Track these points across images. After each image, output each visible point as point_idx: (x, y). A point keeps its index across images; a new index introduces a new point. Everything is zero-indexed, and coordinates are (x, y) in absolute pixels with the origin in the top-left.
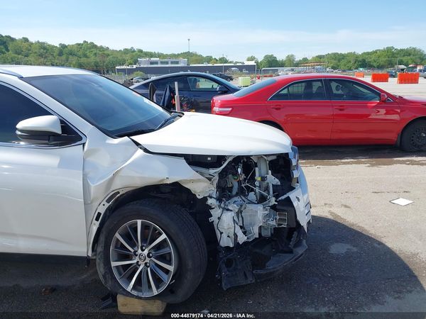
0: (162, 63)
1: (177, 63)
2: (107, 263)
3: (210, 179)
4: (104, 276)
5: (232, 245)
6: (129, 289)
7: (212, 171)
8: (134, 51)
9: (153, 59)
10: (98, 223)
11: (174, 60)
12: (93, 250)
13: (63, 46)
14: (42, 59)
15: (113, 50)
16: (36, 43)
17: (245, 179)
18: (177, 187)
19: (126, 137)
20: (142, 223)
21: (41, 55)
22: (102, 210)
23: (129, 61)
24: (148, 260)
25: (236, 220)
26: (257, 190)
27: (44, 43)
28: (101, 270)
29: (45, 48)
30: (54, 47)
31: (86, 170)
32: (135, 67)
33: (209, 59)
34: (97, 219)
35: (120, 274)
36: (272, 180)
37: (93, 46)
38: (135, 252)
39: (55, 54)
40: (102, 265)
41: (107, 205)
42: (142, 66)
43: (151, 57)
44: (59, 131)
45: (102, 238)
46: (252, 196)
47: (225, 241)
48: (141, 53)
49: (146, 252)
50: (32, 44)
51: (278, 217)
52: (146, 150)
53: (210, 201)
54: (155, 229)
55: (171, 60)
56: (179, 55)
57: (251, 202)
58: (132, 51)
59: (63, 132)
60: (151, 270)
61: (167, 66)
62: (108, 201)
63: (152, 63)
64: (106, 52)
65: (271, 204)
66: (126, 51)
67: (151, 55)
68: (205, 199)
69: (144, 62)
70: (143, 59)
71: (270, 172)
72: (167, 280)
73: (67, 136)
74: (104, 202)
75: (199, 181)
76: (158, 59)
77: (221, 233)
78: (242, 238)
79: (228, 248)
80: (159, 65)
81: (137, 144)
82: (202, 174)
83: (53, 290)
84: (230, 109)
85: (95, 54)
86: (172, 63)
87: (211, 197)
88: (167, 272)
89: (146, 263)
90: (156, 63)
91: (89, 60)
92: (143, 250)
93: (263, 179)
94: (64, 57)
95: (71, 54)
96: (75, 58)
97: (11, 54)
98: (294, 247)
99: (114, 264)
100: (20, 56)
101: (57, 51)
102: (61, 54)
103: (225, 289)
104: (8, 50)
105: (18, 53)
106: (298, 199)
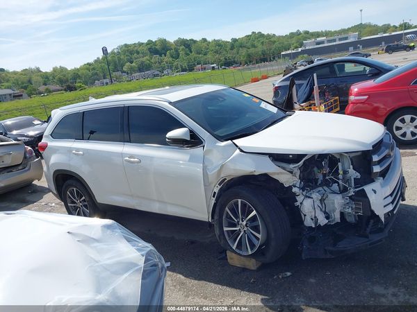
0: (329, 41)
1: (346, 38)
2: (221, 228)
3: (291, 172)
4: (219, 236)
5: (314, 226)
6: (234, 248)
7: (292, 166)
8: (300, 34)
9: (319, 39)
10: (214, 199)
11: (344, 36)
12: (212, 218)
13: (235, 40)
14: (217, 56)
15: (280, 36)
16: (212, 42)
17: (330, 172)
18: (266, 177)
19: (230, 141)
20: (241, 202)
21: (216, 52)
22: (216, 190)
23: (295, 45)
24: (246, 229)
25: (320, 205)
26: (340, 182)
27: (219, 41)
28: (217, 232)
29: (219, 45)
30: (227, 42)
31: (206, 163)
32: (300, 50)
33: (386, 28)
34: (214, 197)
35: (229, 236)
36: (353, 174)
37: (260, 35)
38: (238, 222)
39: (227, 49)
40: (218, 229)
41: (219, 187)
42: (307, 48)
43: (318, 37)
44: (188, 138)
45: (217, 210)
46: (335, 187)
47: (308, 222)
48: (308, 35)
49: (244, 223)
50: (209, 43)
51: (354, 206)
52: (242, 151)
53: (295, 190)
54: (250, 207)
55: (340, 37)
56: (349, 29)
57: (334, 192)
58: (298, 33)
59: (191, 138)
60: (248, 236)
61: (334, 43)
62: (220, 184)
63: (318, 43)
64: (272, 39)
65: (350, 195)
66: (292, 35)
67: (318, 35)
68: (290, 188)
69: (310, 44)
70: (309, 41)
71: (351, 167)
72: (258, 244)
73: (194, 141)
74: (217, 185)
75: (281, 173)
76: (324, 38)
77: (305, 215)
78: (323, 221)
79: (311, 228)
80: (326, 45)
81: (237, 146)
82: (284, 168)
83: (192, 243)
84: (366, 97)
85: (262, 43)
86: (340, 39)
87: (295, 186)
88: (258, 239)
89: (245, 231)
90: (322, 42)
91: (256, 50)
92: (243, 221)
93: (345, 172)
94: (235, 51)
95: (241, 47)
96: (245, 50)
97: (193, 55)
98: (370, 233)
99: (226, 229)
100: (200, 56)
101: (229, 47)
102: (232, 48)
103: (304, 258)
104: (191, 52)
105: (199, 53)
106: (375, 192)
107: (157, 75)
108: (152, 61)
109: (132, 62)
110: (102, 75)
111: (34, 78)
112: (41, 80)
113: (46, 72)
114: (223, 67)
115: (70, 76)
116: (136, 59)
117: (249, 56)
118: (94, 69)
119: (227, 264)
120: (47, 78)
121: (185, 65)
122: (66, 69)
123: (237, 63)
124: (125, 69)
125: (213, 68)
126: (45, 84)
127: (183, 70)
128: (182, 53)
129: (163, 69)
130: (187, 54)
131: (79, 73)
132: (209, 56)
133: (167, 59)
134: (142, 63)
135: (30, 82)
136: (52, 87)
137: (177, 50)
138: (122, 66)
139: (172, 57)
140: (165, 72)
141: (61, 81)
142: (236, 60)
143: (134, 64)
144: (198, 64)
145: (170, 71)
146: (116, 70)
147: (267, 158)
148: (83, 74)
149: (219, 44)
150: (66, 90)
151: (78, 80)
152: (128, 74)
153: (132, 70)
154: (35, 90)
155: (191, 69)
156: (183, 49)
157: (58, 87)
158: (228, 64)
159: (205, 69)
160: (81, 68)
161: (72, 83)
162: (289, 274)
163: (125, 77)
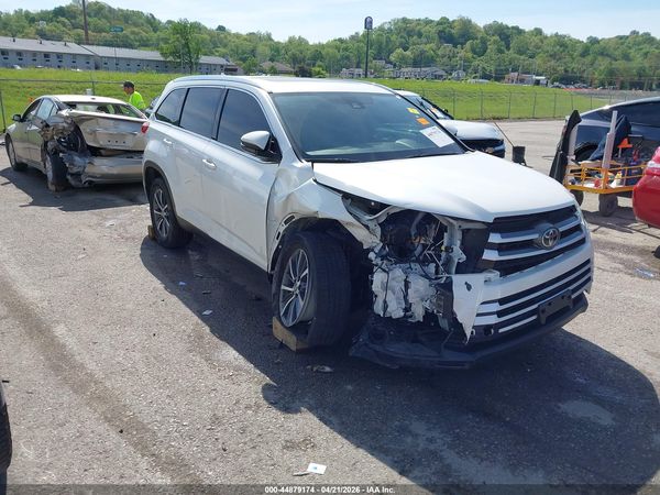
3: (367, 227)
5: (382, 315)
6: (282, 314)
7: (366, 217)
10: (278, 242)
12: (273, 269)
13: (594, 41)
14: (553, 63)
16: (552, 37)
18: (334, 225)
19: (311, 163)
21: (553, 56)
22: (281, 230)
24: (297, 292)
27: (564, 37)
30: (579, 42)
34: (277, 238)
35: (283, 297)
36: (458, 255)
38: (295, 281)
39: (575, 54)
41: (285, 226)
44: (263, 146)
45: (279, 258)
46: (431, 268)
47: (378, 308)
49: (299, 283)
50: (546, 38)
52: (314, 179)
53: (372, 255)
54: (306, 263)
59: (267, 147)
60: (296, 302)
62: (286, 223)
68: (368, 251)
71: (459, 243)
72: (298, 315)
74: (283, 223)
75: (355, 225)
78: (396, 311)
81: (314, 172)
85: (646, 54)
87: (373, 251)
89: (296, 294)
91: (629, 64)
92: (298, 281)
93: (449, 249)
94: (589, 59)
95: (602, 54)
96: (607, 60)
97: (511, 54)
98: (445, 347)
99: (283, 287)
100: (522, 57)
101: (580, 49)
102: (585, 53)
103: (351, 354)
104: (508, 48)
105: (520, 52)
106: (469, 287)
107: (440, 77)
108: (439, 53)
109: (406, 49)
110: (354, 60)
111: (261, 49)
112: (268, 52)
113: (279, 43)
114: (556, 84)
115: (308, 54)
116: (414, 44)
117: (611, 73)
118: (346, 49)
119: (270, 334)
120: (278, 50)
121: (491, 68)
122: (307, 43)
123: (584, 82)
124: (392, 58)
125: (538, 83)
126: (272, 60)
127: (486, 77)
128: (491, 48)
129: (453, 69)
130: (501, 51)
131: (323, 53)
132: (538, 61)
133: (464, 52)
134: (423, 52)
135: (253, 52)
136: (279, 66)
137: (484, 42)
138: (391, 52)
139: (474, 51)
140: (454, 74)
141: (295, 60)
142: (585, 75)
143: (408, 53)
144: (514, 70)
145: (462, 74)
146: (378, 57)
147: (339, 197)
148: (328, 54)
149: (562, 43)
150: (297, 74)
151: (319, 63)
152: (395, 66)
153: (403, 61)
154: (255, 66)
155: (499, 78)
156: (495, 42)
157: (288, 68)
158: (567, 80)
159: (522, 81)
160: (328, 45)
161: (308, 65)
162: (328, 369)
163: (389, 70)
